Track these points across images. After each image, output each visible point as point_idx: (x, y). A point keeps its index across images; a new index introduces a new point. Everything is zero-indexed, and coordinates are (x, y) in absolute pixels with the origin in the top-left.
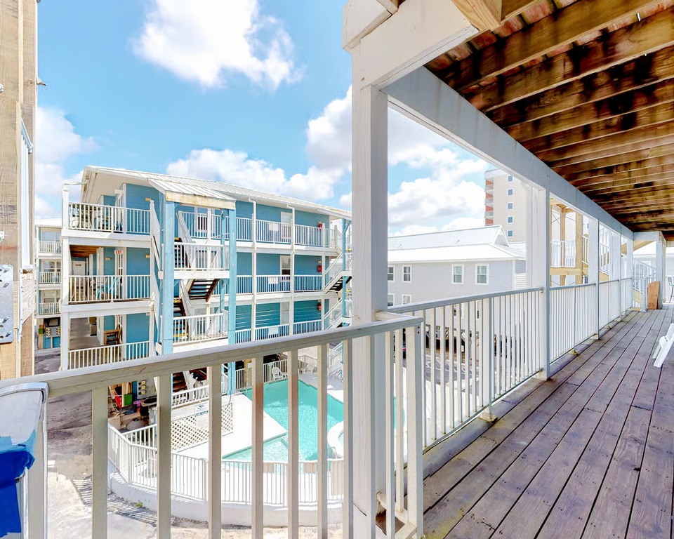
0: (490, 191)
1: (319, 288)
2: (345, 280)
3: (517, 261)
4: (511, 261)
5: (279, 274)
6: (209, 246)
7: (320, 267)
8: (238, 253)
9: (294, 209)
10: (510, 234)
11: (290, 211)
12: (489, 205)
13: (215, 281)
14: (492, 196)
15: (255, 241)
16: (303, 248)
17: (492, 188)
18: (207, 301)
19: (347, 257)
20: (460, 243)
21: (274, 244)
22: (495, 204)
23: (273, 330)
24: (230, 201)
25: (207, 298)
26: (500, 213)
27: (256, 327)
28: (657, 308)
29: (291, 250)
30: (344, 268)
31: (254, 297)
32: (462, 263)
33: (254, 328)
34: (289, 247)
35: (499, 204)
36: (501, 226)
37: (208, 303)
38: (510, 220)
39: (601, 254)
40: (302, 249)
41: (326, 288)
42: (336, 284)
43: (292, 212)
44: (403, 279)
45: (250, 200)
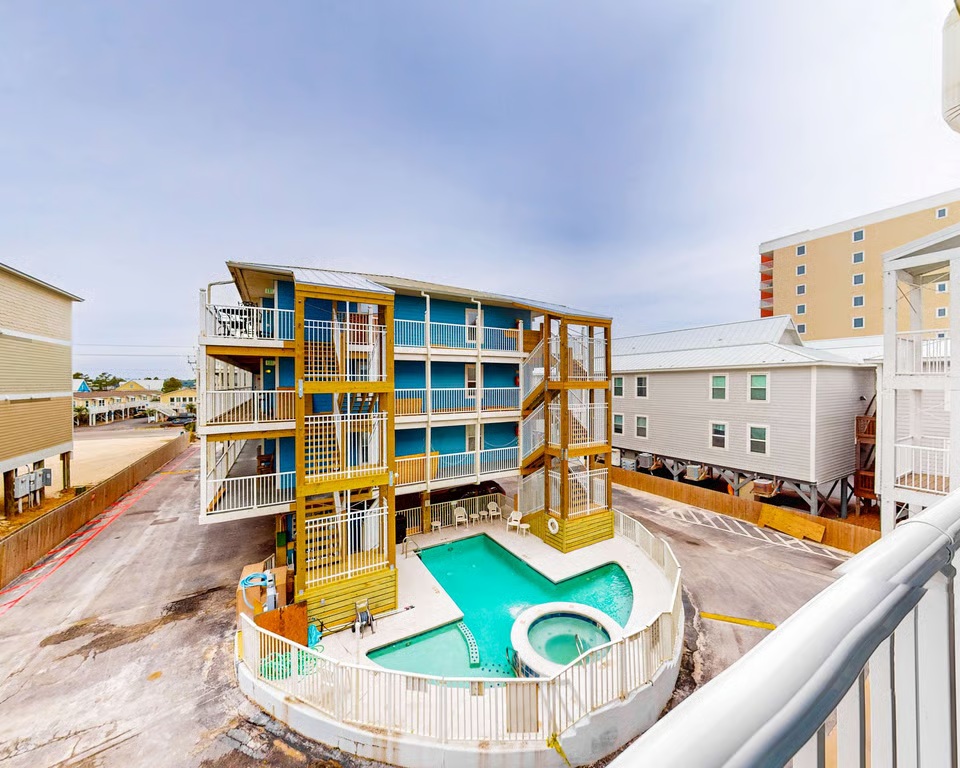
0: (767, 271)
4: (809, 367)
5: (465, 387)
7: (518, 377)
9: (479, 304)
10: (802, 329)
12: (767, 289)
14: (771, 277)
15: (429, 346)
17: (772, 266)
20: (722, 343)
21: (454, 349)
22: (776, 288)
26: (785, 299)
27: (432, 453)
29: (477, 356)
31: (427, 418)
32: (724, 370)
33: (428, 455)
34: (473, 353)
36: (787, 316)
40: (492, 355)
43: (477, 308)
44: (636, 394)
45: (423, 294)
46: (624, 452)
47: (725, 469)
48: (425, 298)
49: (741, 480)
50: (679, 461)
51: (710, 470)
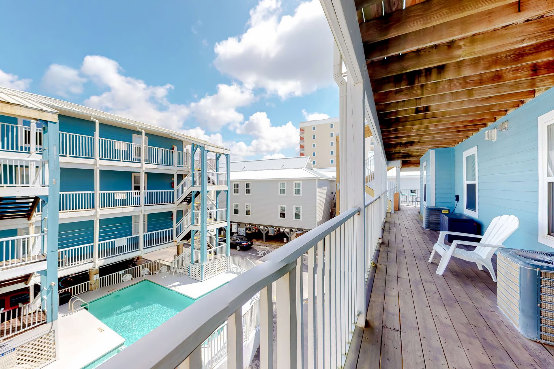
0: (302, 136)
1: (172, 201)
2: (193, 194)
3: (319, 180)
4: (316, 179)
5: (131, 190)
6: (33, 161)
7: (173, 183)
8: (61, 168)
9: (144, 132)
10: (314, 163)
11: (140, 133)
12: (302, 144)
13: (37, 199)
14: (304, 139)
15: (98, 159)
16: (155, 166)
17: (304, 134)
18: (29, 219)
19: (195, 175)
20: (284, 167)
21: (121, 162)
22: (305, 144)
23: (121, 242)
24: (49, 112)
25: (28, 216)
26: (308, 149)
27: (100, 241)
28: (398, 210)
29: (141, 168)
30: (193, 184)
31: (96, 213)
32: (285, 181)
33: (97, 242)
34: (139, 165)
35: (308, 143)
36: (309, 157)
37: (30, 222)
38: (314, 154)
39: (366, 175)
40: (154, 168)
41: (178, 201)
42: (187, 197)
43: (142, 135)
44: (245, 192)
45: (92, 119)
46: (239, 224)
47: (286, 228)
48: (94, 123)
49: (291, 232)
50: (265, 226)
51: (279, 229)
